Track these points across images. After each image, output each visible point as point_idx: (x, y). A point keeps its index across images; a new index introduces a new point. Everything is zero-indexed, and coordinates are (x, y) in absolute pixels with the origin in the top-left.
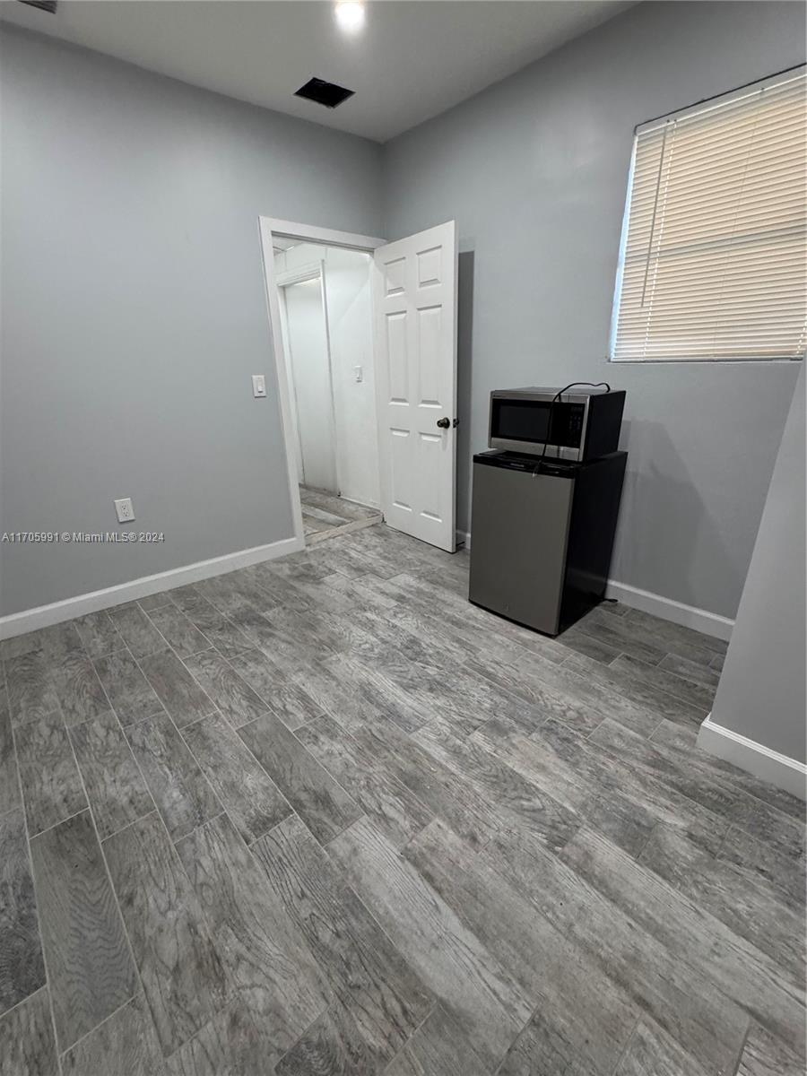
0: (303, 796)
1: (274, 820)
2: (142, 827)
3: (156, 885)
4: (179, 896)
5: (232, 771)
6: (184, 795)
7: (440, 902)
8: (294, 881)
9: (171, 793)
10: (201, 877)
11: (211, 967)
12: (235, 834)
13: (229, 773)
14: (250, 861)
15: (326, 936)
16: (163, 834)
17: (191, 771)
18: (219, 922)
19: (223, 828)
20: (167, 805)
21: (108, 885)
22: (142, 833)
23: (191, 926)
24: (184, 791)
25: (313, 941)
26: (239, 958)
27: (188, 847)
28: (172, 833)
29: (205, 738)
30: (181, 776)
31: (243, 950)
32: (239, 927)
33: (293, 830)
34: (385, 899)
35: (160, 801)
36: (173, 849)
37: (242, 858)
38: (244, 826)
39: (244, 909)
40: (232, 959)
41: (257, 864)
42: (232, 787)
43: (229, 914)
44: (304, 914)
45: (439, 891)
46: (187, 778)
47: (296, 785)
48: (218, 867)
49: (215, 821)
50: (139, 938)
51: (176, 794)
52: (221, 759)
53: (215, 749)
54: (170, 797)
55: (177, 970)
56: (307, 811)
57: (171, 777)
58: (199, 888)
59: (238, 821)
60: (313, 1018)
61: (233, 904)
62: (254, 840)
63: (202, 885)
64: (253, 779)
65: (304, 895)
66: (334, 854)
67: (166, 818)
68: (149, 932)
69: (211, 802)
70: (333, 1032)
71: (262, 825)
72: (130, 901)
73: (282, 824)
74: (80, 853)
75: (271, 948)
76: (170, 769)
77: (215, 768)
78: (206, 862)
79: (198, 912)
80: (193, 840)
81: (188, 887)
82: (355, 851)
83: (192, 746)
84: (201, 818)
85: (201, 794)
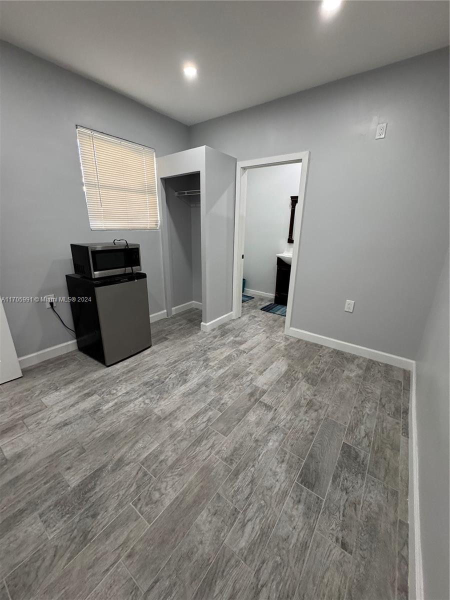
0: (253, 400)
1: (265, 405)
2: (290, 447)
3: (304, 428)
4: (302, 420)
5: (251, 427)
6: (270, 440)
7: (270, 368)
8: (280, 394)
9: (271, 446)
10: (294, 417)
11: (310, 404)
12: (276, 414)
13: (252, 428)
14: (281, 406)
15: (289, 385)
16: (288, 437)
17: (257, 444)
18: (301, 407)
19: (275, 419)
20: (277, 444)
21: (314, 444)
22: (292, 445)
23: (306, 412)
24: (267, 441)
25: (291, 387)
26: (305, 399)
27: (288, 426)
28: (286, 434)
29: (235, 449)
30: (262, 447)
31: (303, 399)
32: (299, 402)
33: (266, 399)
34: (274, 377)
35: (277, 448)
36: (291, 430)
37: (282, 409)
38: (272, 412)
39: (294, 402)
40: (306, 400)
41: (281, 404)
42: (258, 424)
43: (297, 405)
44: (287, 390)
45: (267, 369)
46: (261, 444)
47: (249, 404)
48: (288, 414)
49: (274, 422)
50: (318, 424)
51: (270, 444)
52: (245, 435)
53: (241, 440)
54: (273, 445)
55: (316, 411)
56: (258, 397)
57: (264, 452)
58: (297, 416)
59: (270, 415)
60: (304, 383)
61: (295, 405)
62: (275, 408)
63: (295, 415)
64: (252, 417)
65: (283, 391)
66: (268, 388)
67: (282, 440)
68: (315, 422)
69: (268, 428)
70: (304, 380)
71: (268, 408)
72: (312, 433)
73: (266, 402)
74: (312, 466)
75: (298, 394)
76: (259, 455)
77: (251, 435)
78: (289, 418)
79: (302, 412)
80: (285, 426)
81: (299, 419)
82: (265, 384)
83: (242, 453)
84: (276, 427)
85: (266, 433)
